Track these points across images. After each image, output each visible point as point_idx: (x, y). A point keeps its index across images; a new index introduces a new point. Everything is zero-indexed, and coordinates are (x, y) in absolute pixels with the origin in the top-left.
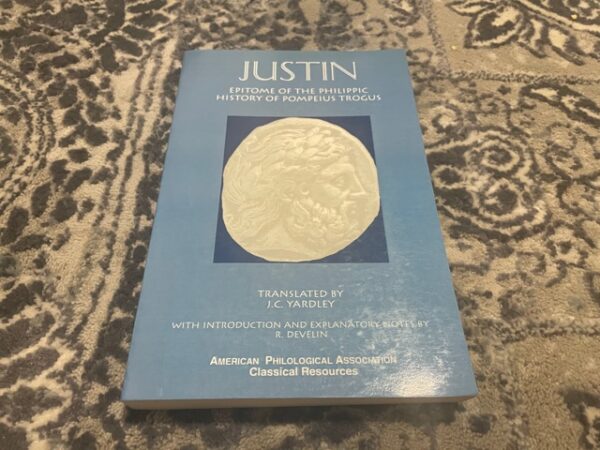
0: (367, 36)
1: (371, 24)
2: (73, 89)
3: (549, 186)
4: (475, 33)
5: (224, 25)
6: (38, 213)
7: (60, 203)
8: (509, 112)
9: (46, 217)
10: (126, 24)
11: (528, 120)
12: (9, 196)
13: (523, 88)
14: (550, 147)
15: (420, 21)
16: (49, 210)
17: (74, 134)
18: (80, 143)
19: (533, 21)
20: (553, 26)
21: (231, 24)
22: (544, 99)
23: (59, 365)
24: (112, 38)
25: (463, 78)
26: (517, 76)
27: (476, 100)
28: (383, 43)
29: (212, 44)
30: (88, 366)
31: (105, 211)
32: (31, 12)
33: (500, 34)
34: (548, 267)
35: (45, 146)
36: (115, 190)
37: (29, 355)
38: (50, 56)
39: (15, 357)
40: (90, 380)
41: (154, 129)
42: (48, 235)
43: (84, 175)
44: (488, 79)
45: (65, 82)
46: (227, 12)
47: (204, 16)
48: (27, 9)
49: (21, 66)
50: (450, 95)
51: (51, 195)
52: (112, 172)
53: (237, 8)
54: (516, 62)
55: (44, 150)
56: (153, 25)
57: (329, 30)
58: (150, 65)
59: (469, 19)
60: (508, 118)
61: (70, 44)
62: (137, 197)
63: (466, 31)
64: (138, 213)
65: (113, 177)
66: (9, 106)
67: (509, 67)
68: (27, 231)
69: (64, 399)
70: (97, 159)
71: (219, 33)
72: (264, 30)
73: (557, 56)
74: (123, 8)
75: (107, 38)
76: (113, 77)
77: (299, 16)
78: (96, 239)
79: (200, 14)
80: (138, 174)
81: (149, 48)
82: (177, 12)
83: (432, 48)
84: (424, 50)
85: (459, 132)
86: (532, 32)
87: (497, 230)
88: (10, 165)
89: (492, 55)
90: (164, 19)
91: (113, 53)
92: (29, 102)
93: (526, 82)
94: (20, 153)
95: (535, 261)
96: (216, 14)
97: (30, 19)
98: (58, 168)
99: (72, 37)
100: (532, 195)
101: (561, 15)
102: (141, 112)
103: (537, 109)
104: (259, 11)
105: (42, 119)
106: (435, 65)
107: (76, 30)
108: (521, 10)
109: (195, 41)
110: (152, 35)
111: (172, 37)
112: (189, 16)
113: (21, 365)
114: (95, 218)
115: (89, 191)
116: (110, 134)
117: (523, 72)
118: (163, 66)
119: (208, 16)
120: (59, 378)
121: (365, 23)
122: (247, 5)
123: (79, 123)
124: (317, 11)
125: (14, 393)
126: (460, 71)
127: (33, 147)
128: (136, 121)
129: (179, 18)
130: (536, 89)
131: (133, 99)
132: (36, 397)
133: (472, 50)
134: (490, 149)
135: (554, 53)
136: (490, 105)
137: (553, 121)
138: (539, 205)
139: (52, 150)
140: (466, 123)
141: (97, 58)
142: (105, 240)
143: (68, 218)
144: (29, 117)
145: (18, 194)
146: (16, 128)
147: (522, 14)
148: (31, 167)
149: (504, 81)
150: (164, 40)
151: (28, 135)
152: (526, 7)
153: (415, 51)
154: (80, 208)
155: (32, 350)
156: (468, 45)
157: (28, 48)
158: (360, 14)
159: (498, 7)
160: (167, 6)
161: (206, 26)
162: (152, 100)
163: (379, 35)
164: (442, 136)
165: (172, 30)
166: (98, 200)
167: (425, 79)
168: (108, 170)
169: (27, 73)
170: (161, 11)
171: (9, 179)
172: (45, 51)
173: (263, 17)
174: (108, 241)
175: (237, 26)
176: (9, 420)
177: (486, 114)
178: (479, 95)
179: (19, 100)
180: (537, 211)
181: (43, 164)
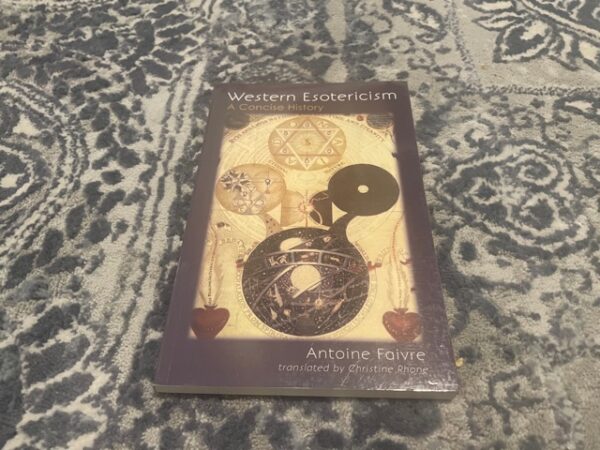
0: (394, 53)
1: (397, 42)
2: (105, 113)
3: (590, 200)
4: (504, 47)
5: (251, 47)
6: (72, 235)
7: (94, 225)
8: (543, 125)
9: (80, 238)
10: (156, 48)
11: (564, 133)
12: (44, 218)
13: (557, 101)
14: (589, 160)
15: (447, 37)
16: (83, 231)
17: (107, 156)
18: (113, 166)
19: (562, 34)
20: (584, 39)
21: (258, 46)
22: (578, 112)
23: (94, 389)
24: (143, 62)
25: (494, 92)
26: (550, 89)
27: (509, 114)
28: (410, 60)
29: (240, 66)
30: (123, 389)
31: (138, 232)
32: (63, 38)
33: (530, 48)
34: (594, 285)
35: (79, 169)
36: (148, 211)
37: (65, 379)
38: (83, 81)
39: (51, 381)
40: (125, 404)
41: (185, 149)
42: (82, 257)
43: (118, 197)
44: (520, 93)
45: (97, 106)
46: (254, 34)
47: (231, 39)
48: (59, 35)
49: (54, 90)
50: (482, 109)
51: (86, 217)
52: (145, 193)
53: (264, 30)
54: (547, 75)
55: (78, 172)
56: (182, 49)
57: (355, 48)
58: (180, 88)
59: (497, 34)
60: (543, 131)
61: (102, 69)
62: (169, 218)
63: (495, 46)
64: (170, 234)
65: (145, 199)
66: (43, 130)
67: (541, 81)
68: (62, 253)
69: (100, 424)
70: (130, 181)
71: (246, 55)
72: (291, 51)
73: (590, 68)
74: (153, 33)
75: (137, 63)
76: (144, 100)
77: (325, 36)
78: (130, 261)
79: (227, 37)
80: (170, 194)
81: (179, 71)
82: (205, 36)
83: (461, 64)
84: (452, 66)
85: (493, 146)
86: (562, 45)
87: (538, 246)
88: (45, 188)
89: (523, 69)
90: (193, 43)
91: (144, 77)
92: (63, 126)
93: (558, 95)
94: (55, 176)
95: (580, 278)
96: (243, 36)
97: (62, 45)
98: (92, 190)
99: (103, 62)
100: (572, 210)
101: (591, 28)
102: (172, 133)
103: (572, 122)
104: (285, 32)
105: (76, 142)
106: (465, 80)
107: (107, 55)
108: (549, 24)
109: (224, 63)
110: (181, 59)
111: (201, 60)
112: (216, 39)
113: (57, 389)
114: (129, 239)
115: (122, 212)
116: (142, 156)
117: (556, 85)
118: (193, 88)
119: (235, 38)
120: (94, 402)
121: (391, 41)
122: (274, 27)
123: (112, 145)
124: (343, 30)
125: (50, 418)
126: (491, 85)
127: (67, 170)
128: (167, 143)
129: (207, 41)
130: (570, 102)
131: (164, 121)
132: (72, 422)
133: (502, 64)
134: (526, 163)
135: (585, 66)
136: (523, 118)
137: (590, 133)
138: (581, 220)
139: (86, 172)
140: (500, 137)
141: (128, 81)
142: (139, 262)
143: (102, 239)
144: (63, 140)
145: (53, 216)
146: (50, 151)
147: (550, 27)
148: (65, 190)
149: (537, 94)
150: (193, 63)
151: (62, 157)
152: (554, 20)
153: (444, 67)
154: (114, 229)
155: (67, 374)
156: (497, 60)
157: (61, 73)
158: (387, 32)
159: (526, 22)
160: (195, 31)
161: (233, 49)
162: (182, 122)
163: (406, 52)
164: (476, 150)
165: (201, 53)
166: (131, 222)
167: (455, 94)
168: (142, 191)
169: (60, 98)
170: (189, 35)
171: (44, 201)
172: (78, 76)
173: (290, 38)
174: (142, 263)
175: (264, 48)
176: (44, 445)
177: (520, 128)
178: (511, 109)
179: (53, 123)
180: (579, 227)
181: (77, 186)
